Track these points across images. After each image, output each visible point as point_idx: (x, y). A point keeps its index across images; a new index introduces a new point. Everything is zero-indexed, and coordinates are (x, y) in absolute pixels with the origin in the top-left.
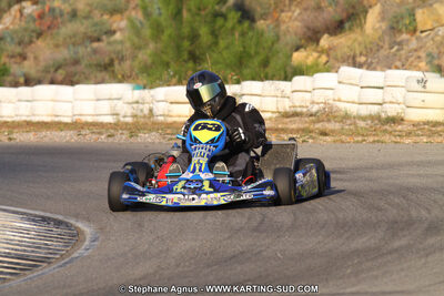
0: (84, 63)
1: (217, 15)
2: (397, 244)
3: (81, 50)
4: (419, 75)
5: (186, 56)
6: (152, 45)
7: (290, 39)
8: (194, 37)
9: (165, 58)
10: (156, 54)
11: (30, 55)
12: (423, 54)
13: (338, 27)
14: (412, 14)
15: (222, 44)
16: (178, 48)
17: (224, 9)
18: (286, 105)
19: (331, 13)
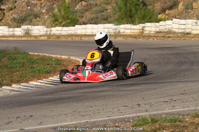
0: (100, 18)
1: (137, 5)
2: (194, 68)
3: (98, 15)
4: (195, 21)
5: (128, 16)
6: (119, 13)
7: (158, 11)
8: (130, 11)
9: (122, 17)
10: (119, 16)
11: (84, 16)
12: (195, 15)
13: (171, 8)
14: (192, 4)
15: (138, 13)
16: (126, 14)
17: (139, 3)
18: (158, 30)
19: (169, 4)
